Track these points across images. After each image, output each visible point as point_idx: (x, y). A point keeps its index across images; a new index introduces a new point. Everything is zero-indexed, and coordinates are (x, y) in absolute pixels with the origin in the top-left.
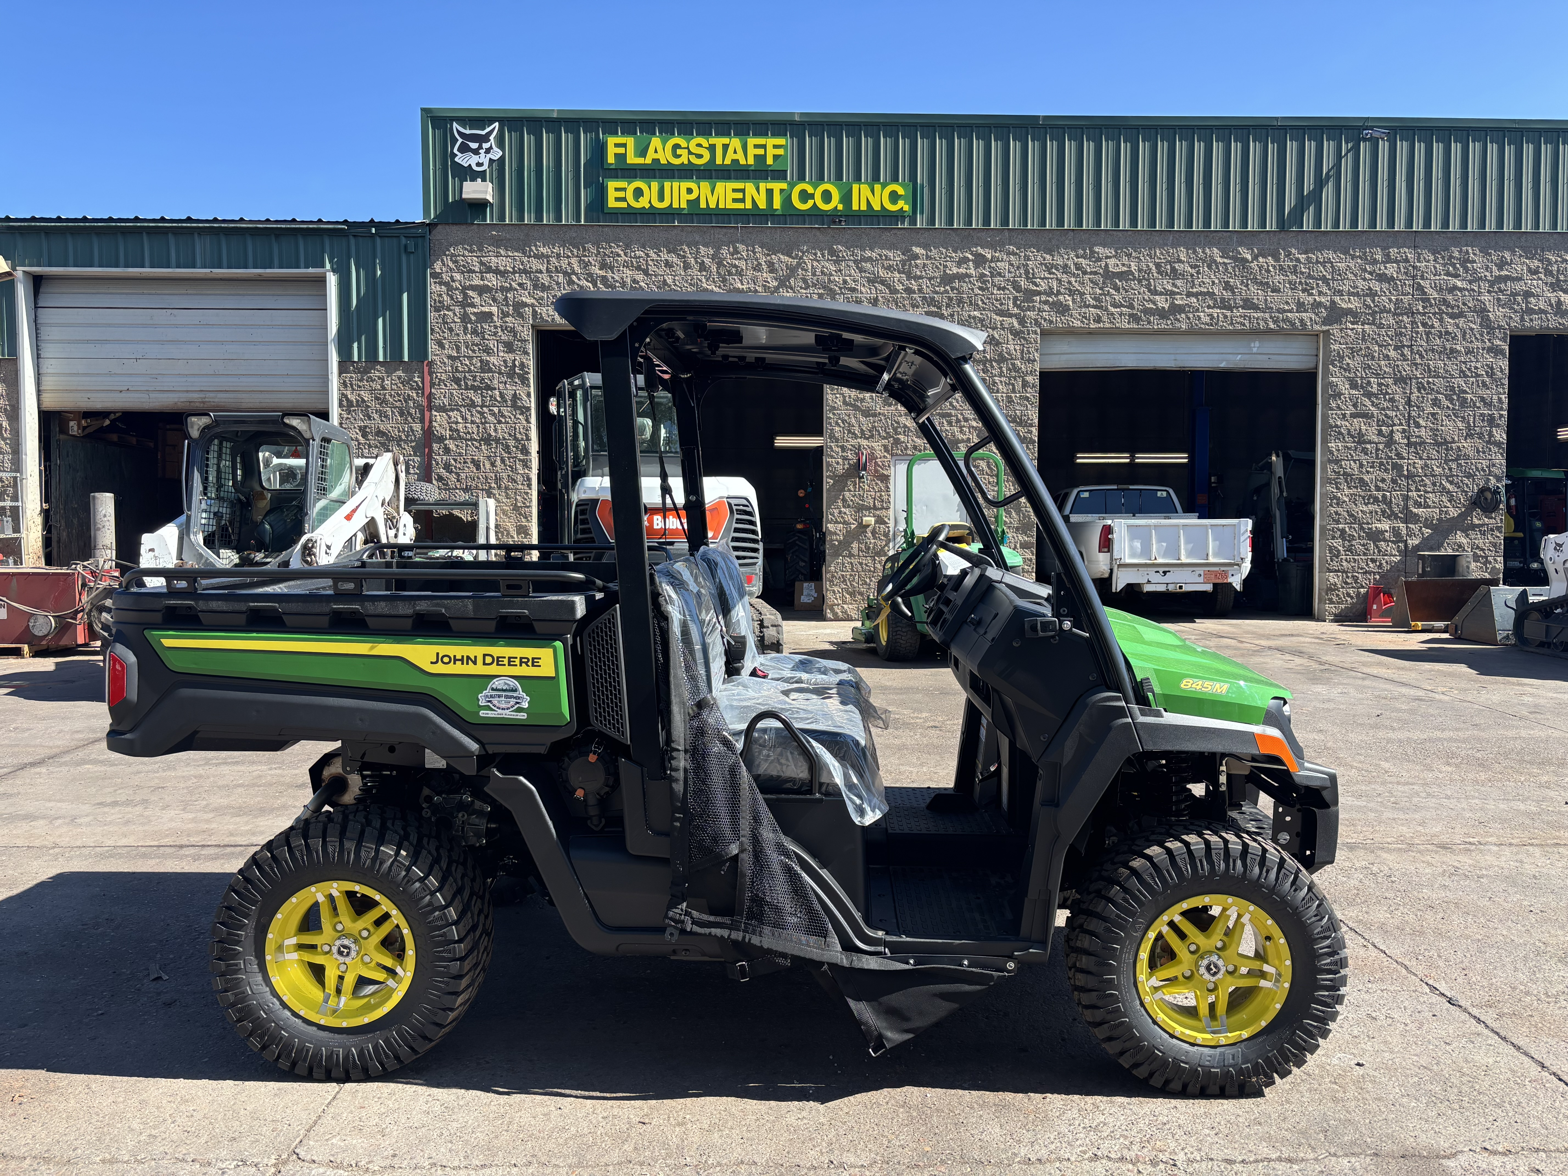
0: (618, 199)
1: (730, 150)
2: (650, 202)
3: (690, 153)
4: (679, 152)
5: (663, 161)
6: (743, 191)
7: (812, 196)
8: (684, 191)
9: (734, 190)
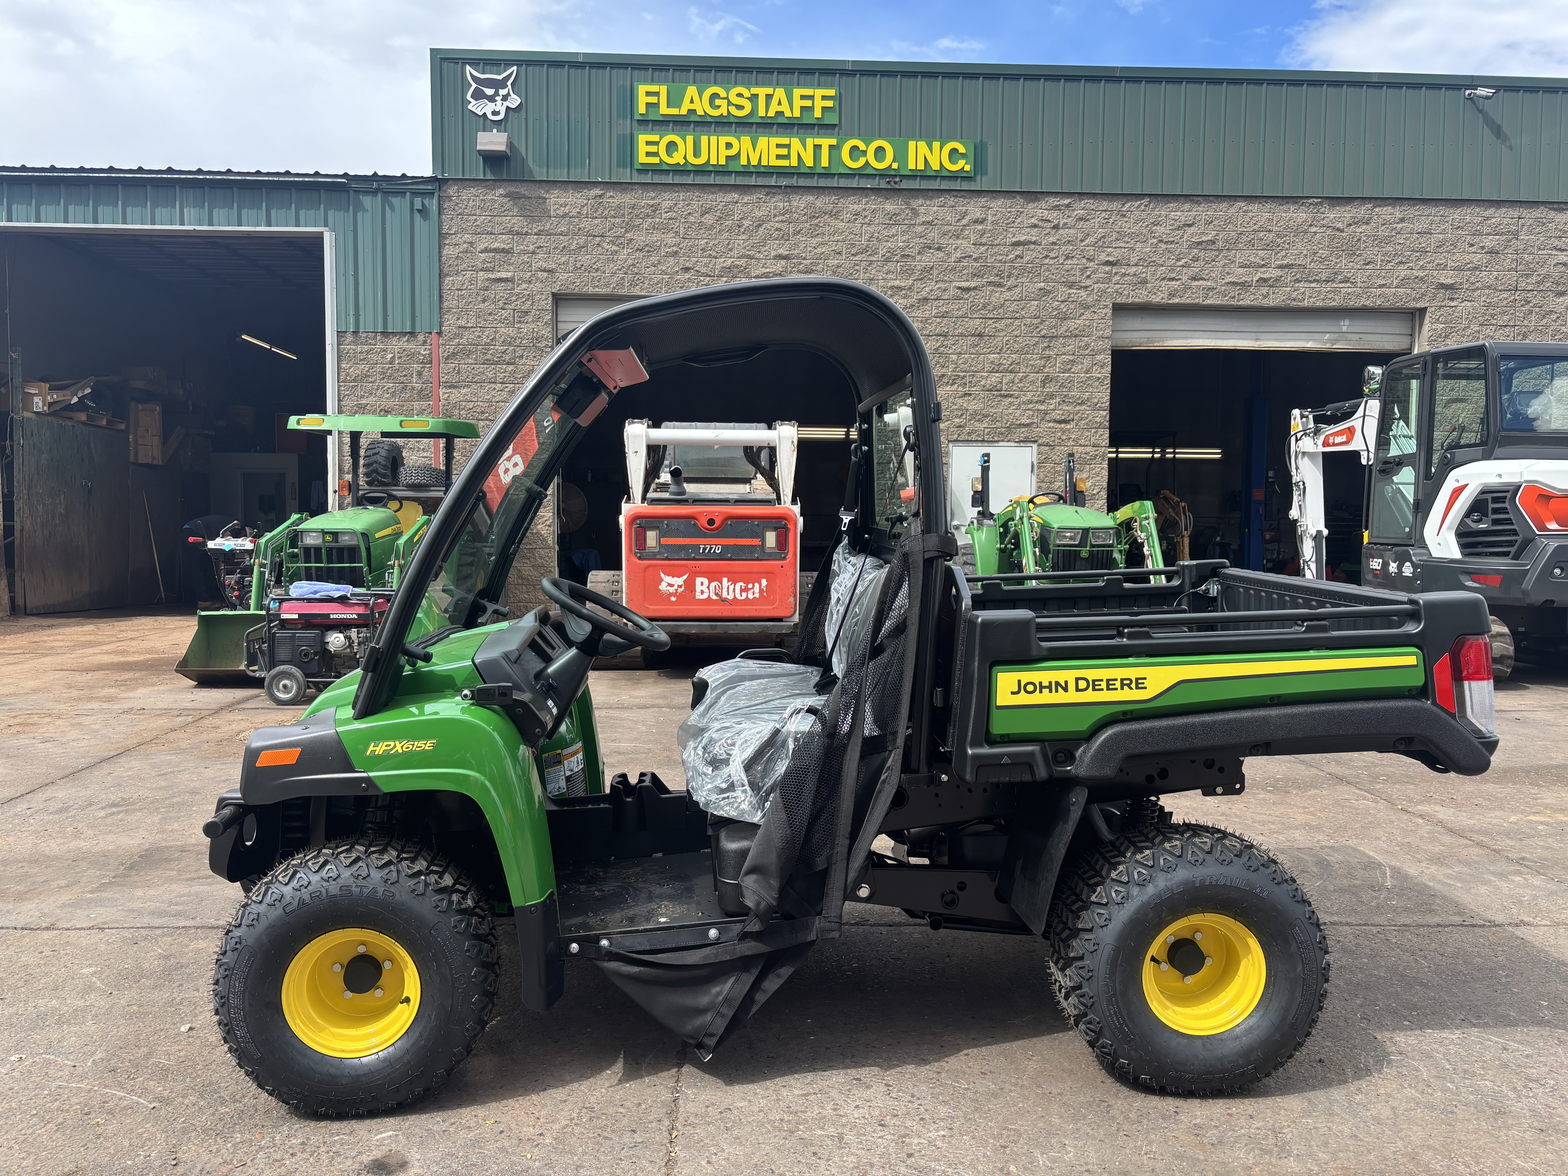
0: (648, 154)
1: (775, 101)
2: (685, 158)
3: (730, 103)
4: (718, 102)
5: (700, 112)
6: (788, 146)
7: (864, 153)
8: (722, 146)
9: (779, 146)
